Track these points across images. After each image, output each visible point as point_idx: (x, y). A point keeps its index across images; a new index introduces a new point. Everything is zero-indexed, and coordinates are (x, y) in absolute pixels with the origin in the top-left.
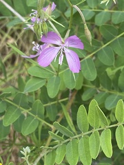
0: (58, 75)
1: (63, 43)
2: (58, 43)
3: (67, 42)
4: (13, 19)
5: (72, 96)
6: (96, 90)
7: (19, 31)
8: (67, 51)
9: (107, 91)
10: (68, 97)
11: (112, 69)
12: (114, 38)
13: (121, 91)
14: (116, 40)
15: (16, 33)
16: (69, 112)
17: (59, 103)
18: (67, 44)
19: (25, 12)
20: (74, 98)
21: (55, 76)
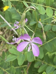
0: (24, 54)
1: (31, 40)
2: (28, 40)
3: (33, 40)
4: (4, 24)
5: (29, 64)
6: (41, 63)
7: (5, 28)
8: (33, 44)
9: (47, 64)
10: (27, 64)
11: (50, 53)
12: (53, 38)
13: (54, 65)
14: (54, 39)
15: (4, 29)
16: (27, 72)
17: (22, 67)
18: (33, 41)
19: (10, 21)
20: (30, 65)
21: (22, 54)
